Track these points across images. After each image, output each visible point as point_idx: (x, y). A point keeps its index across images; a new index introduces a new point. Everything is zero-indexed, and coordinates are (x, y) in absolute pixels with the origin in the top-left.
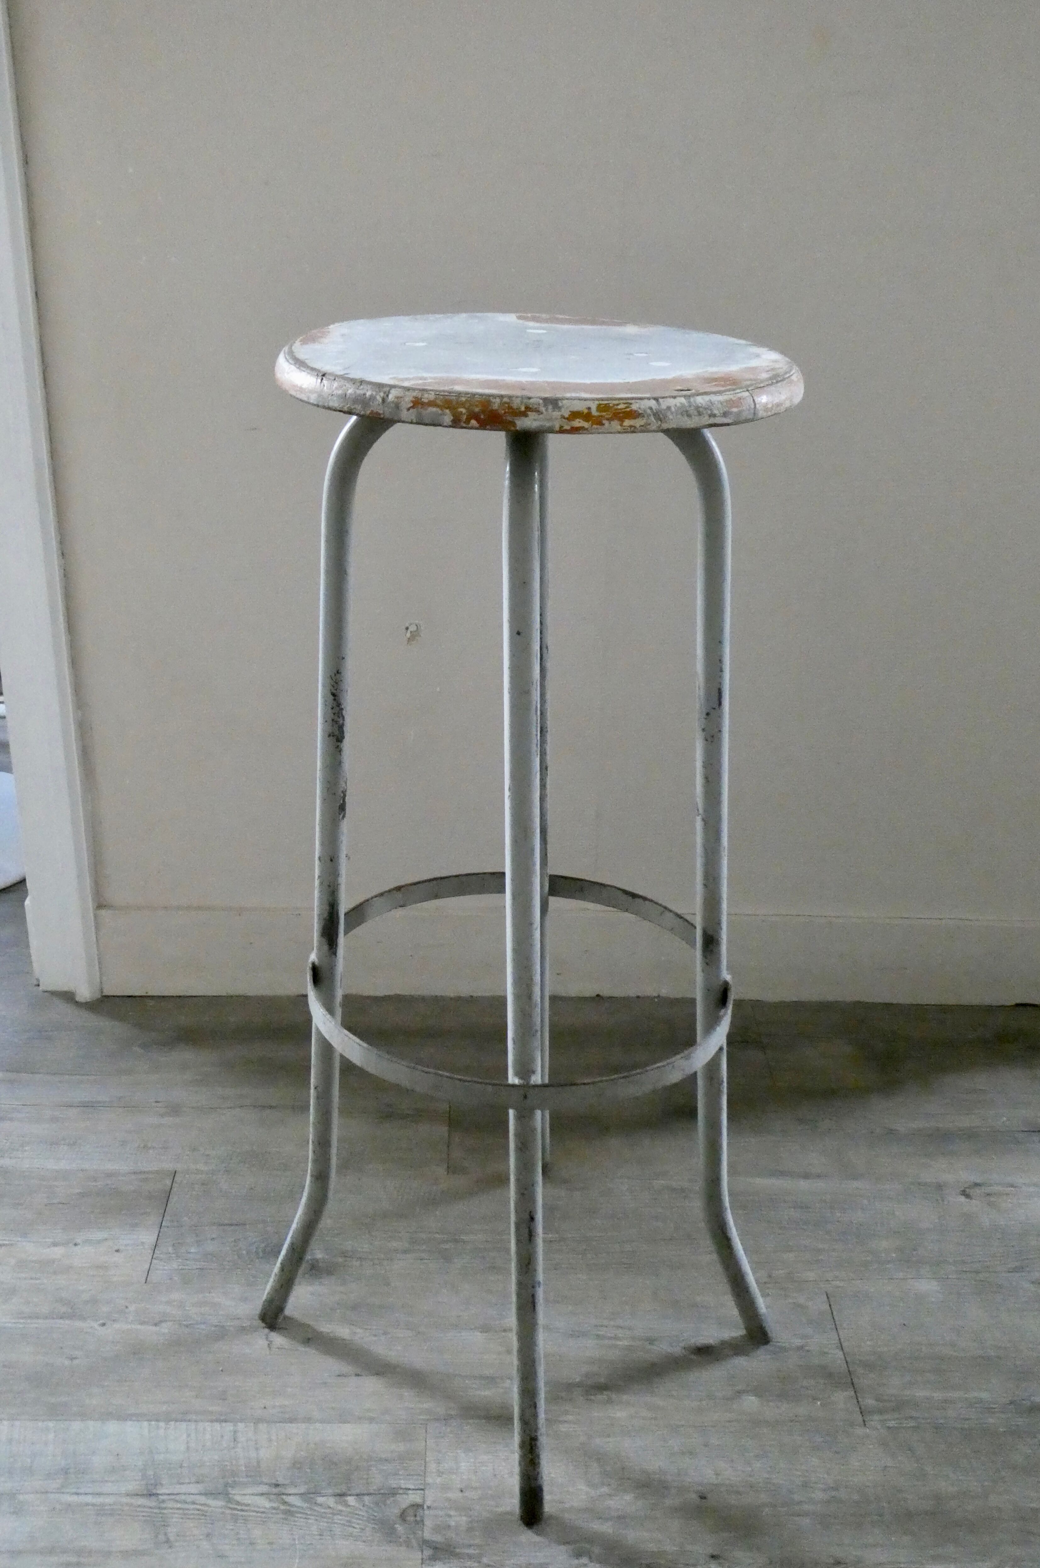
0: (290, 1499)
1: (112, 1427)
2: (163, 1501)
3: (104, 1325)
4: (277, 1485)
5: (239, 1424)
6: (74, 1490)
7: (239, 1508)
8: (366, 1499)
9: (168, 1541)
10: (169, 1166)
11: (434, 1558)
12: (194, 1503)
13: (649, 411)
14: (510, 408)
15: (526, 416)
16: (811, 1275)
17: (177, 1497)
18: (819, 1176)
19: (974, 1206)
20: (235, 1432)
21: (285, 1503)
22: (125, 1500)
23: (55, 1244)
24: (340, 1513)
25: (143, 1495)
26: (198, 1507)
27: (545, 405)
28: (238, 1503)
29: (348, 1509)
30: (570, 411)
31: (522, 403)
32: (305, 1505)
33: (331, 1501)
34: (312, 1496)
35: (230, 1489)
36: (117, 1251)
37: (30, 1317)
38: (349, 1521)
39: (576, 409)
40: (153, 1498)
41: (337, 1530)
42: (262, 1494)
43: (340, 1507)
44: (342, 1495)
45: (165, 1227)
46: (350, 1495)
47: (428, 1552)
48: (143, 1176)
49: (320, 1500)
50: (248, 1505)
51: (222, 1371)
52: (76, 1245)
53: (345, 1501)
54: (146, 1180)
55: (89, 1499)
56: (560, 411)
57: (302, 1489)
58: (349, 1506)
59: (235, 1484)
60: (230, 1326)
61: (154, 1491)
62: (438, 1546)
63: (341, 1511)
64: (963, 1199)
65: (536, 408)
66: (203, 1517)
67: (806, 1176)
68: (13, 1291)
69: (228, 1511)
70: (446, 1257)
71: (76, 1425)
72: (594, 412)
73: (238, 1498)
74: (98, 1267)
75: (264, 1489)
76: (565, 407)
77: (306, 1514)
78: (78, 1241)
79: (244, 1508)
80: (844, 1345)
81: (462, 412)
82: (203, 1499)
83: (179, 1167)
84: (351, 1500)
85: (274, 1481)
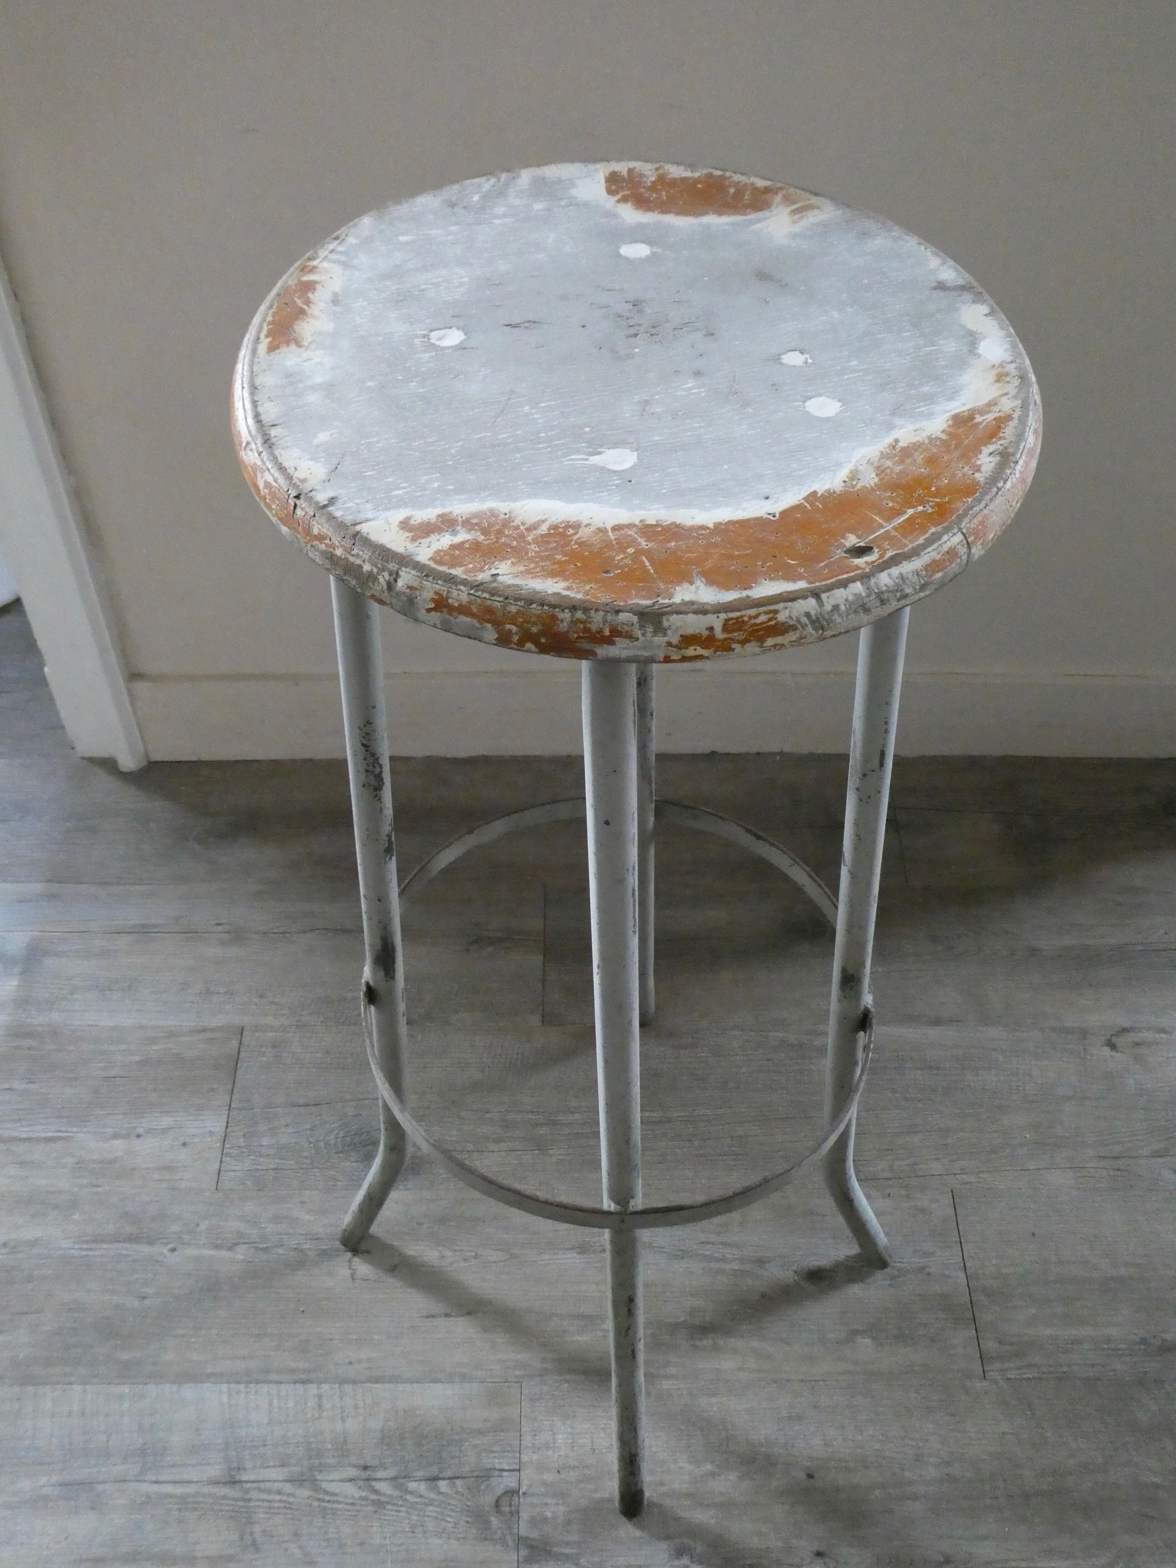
0: (378, 1485)
1: (188, 1391)
2: (247, 1491)
3: (173, 1250)
4: (366, 1468)
5: (323, 1385)
6: (153, 1478)
7: (327, 1498)
8: (459, 1482)
9: (254, 1543)
10: (237, 1020)
11: (529, 1560)
12: (279, 1492)
13: (805, 620)
14: (586, 630)
15: (612, 643)
16: (936, 1167)
17: (262, 1485)
18: (951, 1021)
19: (1118, 1060)
20: (320, 1397)
21: (376, 1492)
22: (206, 1490)
23: (116, 1136)
24: (431, 1503)
25: (225, 1483)
26: (285, 1498)
27: (642, 627)
28: (326, 1492)
29: (441, 1497)
30: (681, 636)
31: (605, 621)
32: (396, 1493)
33: (422, 1487)
34: (403, 1481)
35: (316, 1473)
36: (184, 1144)
37: (95, 1241)
38: (442, 1514)
39: (690, 631)
40: (237, 1486)
41: (430, 1525)
42: (351, 1480)
43: (432, 1495)
44: (435, 1479)
45: (235, 1108)
46: (444, 1479)
47: (524, 1553)
48: (209, 1035)
49: (412, 1485)
50: (336, 1495)
51: (303, 1311)
52: (138, 1136)
53: (437, 1487)
54: (211, 1040)
55: (168, 1489)
56: (665, 634)
57: (391, 1473)
58: (441, 1493)
59: (321, 1468)
60: (309, 1249)
61: (238, 1478)
62: (534, 1544)
63: (433, 1500)
64: (1106, 1051)
65: (627, 632)
66: (289, 1511)
67: (937, 1022)
68: (74, 1205)
69: (316, 1504)
70: (541, 1146)
71: (152, 1390)
72: (719, 634)
73: (324, 1485)
74: (166, 1168)
75: (352, 1472)
76: (674, 627)
77: (398, 1505)
78: (141, 1131)
79: (331, 1498)
80: (968, 1264)
81: (510, 631)
82: (288, 1488)
83: (247, 1020)
84: (443, 1485)
85: (362, 1462)
